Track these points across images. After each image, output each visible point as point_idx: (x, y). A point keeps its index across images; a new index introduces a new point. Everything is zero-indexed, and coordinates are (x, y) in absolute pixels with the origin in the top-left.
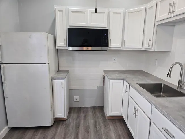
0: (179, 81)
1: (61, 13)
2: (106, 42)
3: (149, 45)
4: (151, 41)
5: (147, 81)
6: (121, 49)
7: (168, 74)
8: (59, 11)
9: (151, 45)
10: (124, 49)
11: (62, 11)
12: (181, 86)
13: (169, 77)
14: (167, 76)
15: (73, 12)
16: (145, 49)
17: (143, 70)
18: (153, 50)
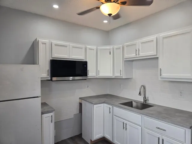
0: (144, 98)
1: (44, 45)
2: (86, 72)
3: (121, 74)
4: (122, 71)
5: (122, 101)
6: (96, 77)
7: (139, 94)
8: (42, 43)
9: (122, 74)
10: (98, 77)
11: (45, 44)
12: (145, 101)
13: (141, 95)
14: (139, 95)
15: (56, 45)
16: (115, 77)
17: (108, 93)
18: (124, 78)
